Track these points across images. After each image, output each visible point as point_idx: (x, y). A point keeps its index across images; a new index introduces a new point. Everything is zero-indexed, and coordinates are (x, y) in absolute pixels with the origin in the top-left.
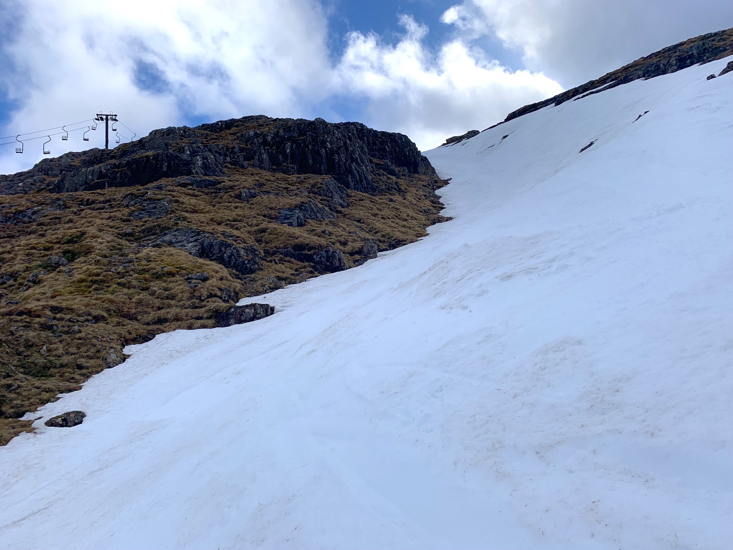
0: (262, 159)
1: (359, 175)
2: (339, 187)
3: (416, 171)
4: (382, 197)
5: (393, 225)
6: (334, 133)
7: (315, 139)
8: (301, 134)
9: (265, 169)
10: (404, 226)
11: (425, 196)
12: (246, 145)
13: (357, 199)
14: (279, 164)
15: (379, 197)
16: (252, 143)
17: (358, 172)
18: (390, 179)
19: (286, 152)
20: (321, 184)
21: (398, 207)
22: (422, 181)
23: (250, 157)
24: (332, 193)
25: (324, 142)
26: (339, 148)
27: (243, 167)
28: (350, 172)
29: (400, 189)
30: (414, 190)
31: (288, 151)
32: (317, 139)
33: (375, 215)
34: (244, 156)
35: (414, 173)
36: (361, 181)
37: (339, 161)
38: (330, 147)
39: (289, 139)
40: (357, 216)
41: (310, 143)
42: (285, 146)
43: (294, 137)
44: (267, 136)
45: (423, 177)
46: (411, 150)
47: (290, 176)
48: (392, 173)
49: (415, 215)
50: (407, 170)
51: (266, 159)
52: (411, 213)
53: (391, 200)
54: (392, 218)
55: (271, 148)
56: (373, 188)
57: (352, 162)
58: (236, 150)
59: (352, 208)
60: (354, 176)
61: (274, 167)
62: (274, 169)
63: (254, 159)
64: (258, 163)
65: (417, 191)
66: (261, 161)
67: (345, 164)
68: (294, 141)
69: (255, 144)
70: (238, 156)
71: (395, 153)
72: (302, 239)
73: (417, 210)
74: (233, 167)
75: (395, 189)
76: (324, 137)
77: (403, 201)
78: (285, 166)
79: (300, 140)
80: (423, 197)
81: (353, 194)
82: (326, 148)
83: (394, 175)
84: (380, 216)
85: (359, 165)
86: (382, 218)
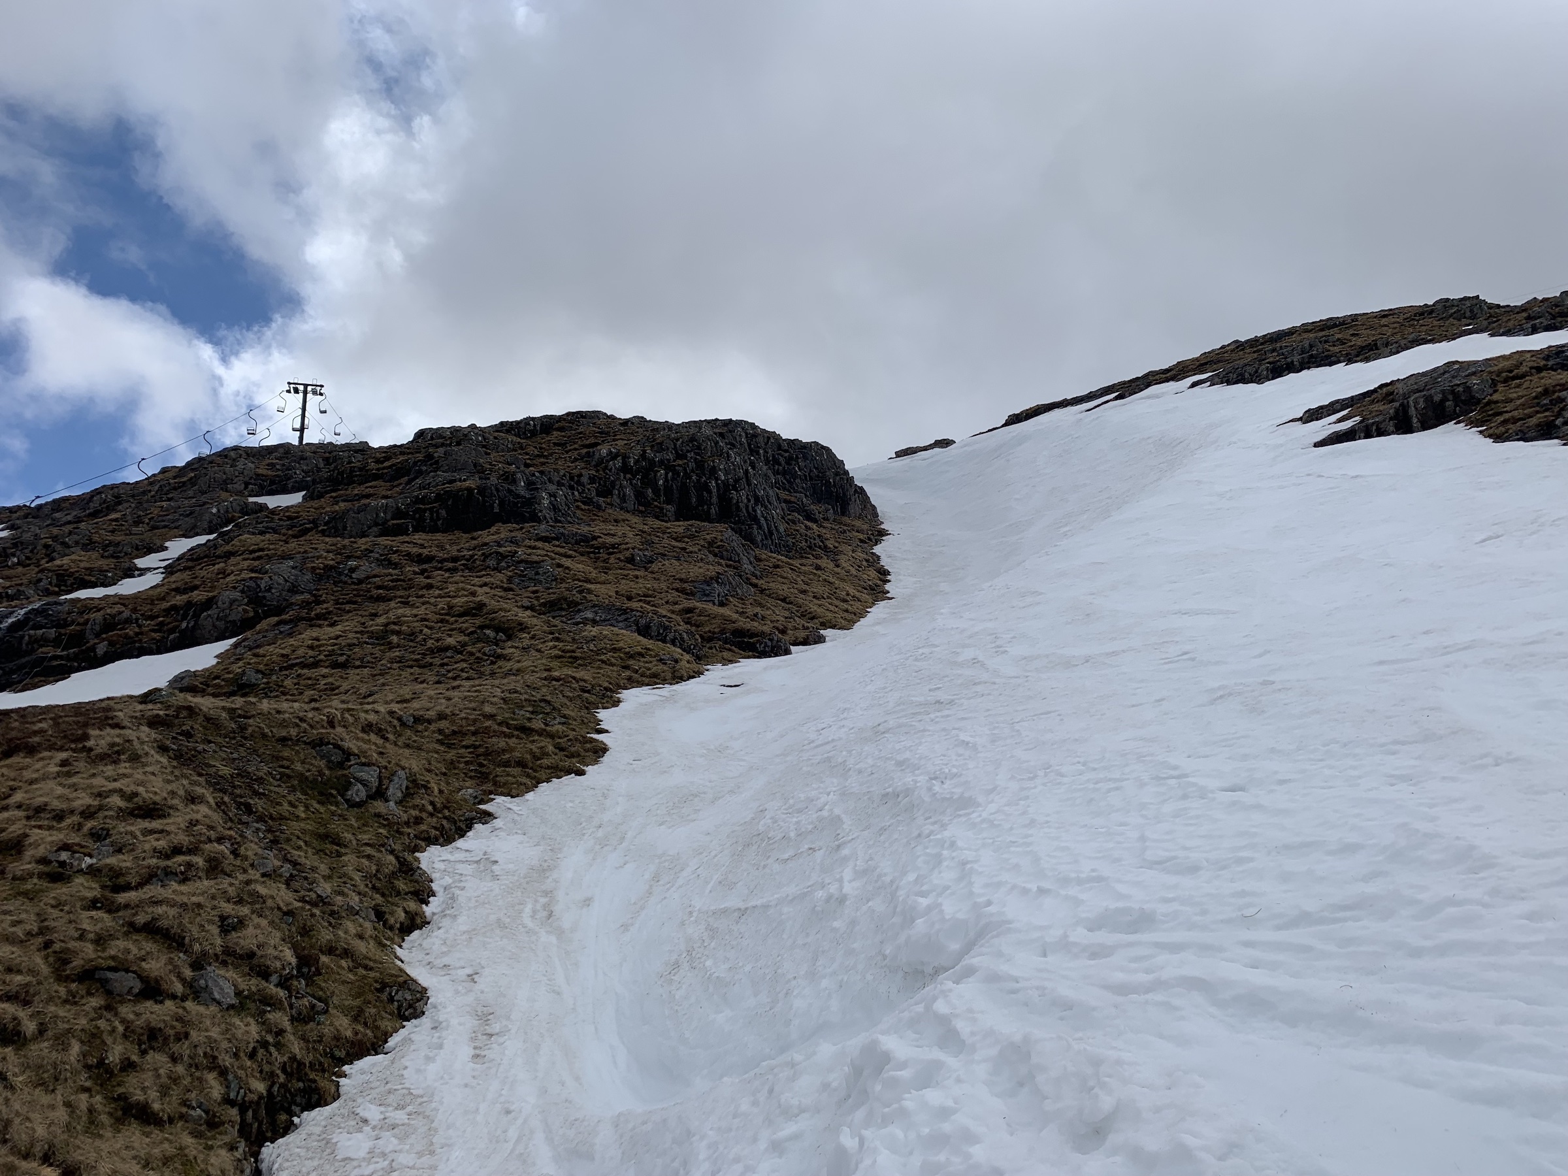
0: (624, 495)
1: (767, 524)
2: (743, 546)
3: (844, 512)
4: (804, 561)
5: (832, 608)
6: (728, 456)
7: (700, 465)
8: (679, 456)
9: (628, 512)
10: (847, 611)
11: (867, 561)
12: (597, 471)
13: (771, 565)
14: (647, 504)
15: (800, 561)
16: (606, 467)
17: (766, 519)
18: (810, 529)
19: (657, 484)
20: (721, 541)
21: (831, 579)
22: (858, 531)
23: (605, 492)
24: (739, 555)
25: (713, 470)
26: (737, 481)
27: (599, 507)
28: (755, 519)
29: (826, 547)
30: (847, 549)
31: (661, 482)
32: (703, 465)
33: (804, 592)
34: (597, 490)
35: (843, 514)
36: (771, 533)
37: (738, 502)
38: (723, 478)
39: (662, 462)
40: (781, 592)
41: (692, 471)
42: (655, 475)
43: (669, 460)
44: (629, 457)
45: (858, 523)
46: (837, 474)
47: (668, 525)
48: (809, 517)
49: (858, 594)
50: (831, 511)
51: (630, 497)
52: (852, 591)
53: (818, 568)
54: (828, 597)
55: (634, 476)
56: (788, 546)
57: (756, 504)
58: (585, 480)
59: (767, 580)
60: (760, 527)
61: (641, 508)
62: (641, 512)
63: (612, 495)
64: (618, 501)
65: (853, 551)
66: (623, 499)
67: (747, 507)
68: (669, 468)
69: (610, 470)
70: (589, 490)
71: (811, 479)
72: (741, 623)
73: (860, 586)
74: (587, 507)
75: (820, 547)
76: (713, 461)
77: (836, 569)
78: (656, 506)
79: (679, 465)
80: (865, 563)
81: (764, 556)
82: (717, 479)
83: (815, 521)
84: (810, 594)
85: (766, 507)
86: (814, 597)
